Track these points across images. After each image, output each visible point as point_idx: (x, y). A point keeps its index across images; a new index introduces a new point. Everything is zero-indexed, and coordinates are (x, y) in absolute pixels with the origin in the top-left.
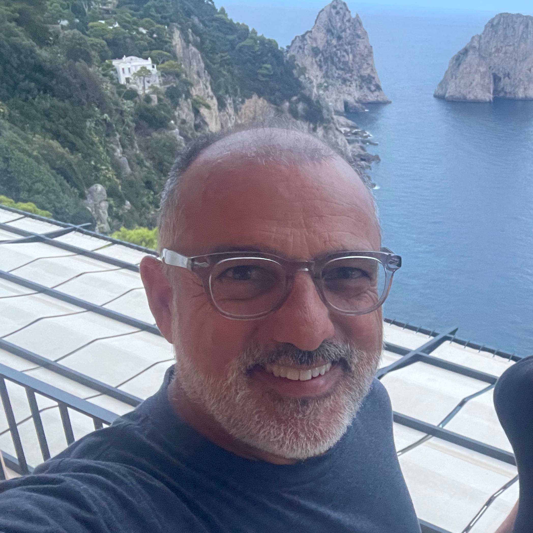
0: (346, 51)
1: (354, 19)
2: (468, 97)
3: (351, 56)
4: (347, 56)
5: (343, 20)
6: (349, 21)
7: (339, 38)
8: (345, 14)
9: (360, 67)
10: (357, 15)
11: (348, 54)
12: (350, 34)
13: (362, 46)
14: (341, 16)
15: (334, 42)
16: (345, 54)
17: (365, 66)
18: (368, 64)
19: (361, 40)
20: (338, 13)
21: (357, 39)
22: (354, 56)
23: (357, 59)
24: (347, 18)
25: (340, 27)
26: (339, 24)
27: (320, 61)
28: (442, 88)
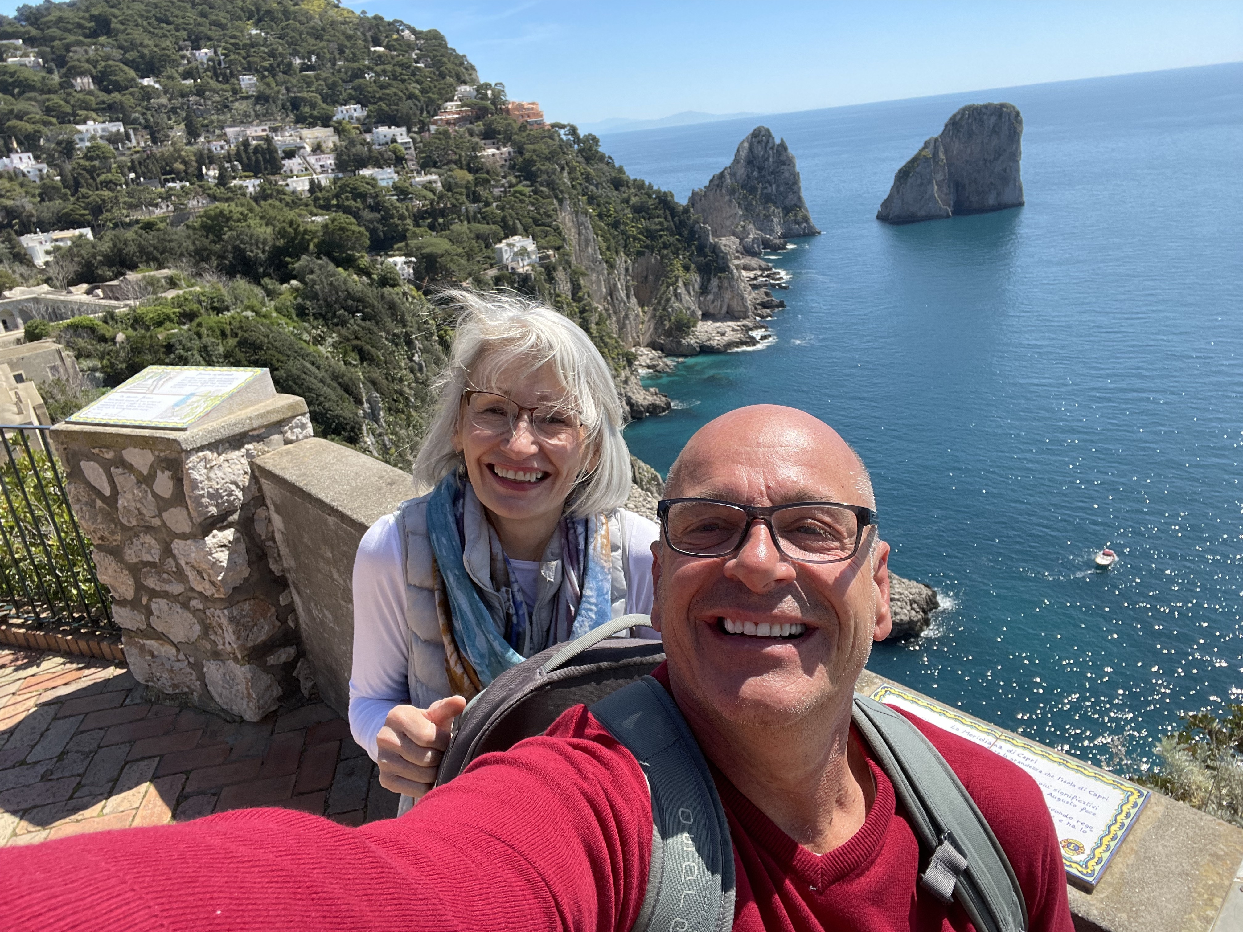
0: (769, 182)
1: (779, 145)
2: (919, 214)
3: (774, 187)
4: (769, 188)
5: (766, 148)
6: (772, 148)
7: (761, 169)
8: (768, 142)
9: (786, 197)
10: (782, 140)
11: (771, 186)
12: (774, 162)
13: (787, 174)
14: (763, 144)
15: (755, 174)
16: (767, 185)
17: (790, 196)
18: (794, 193)
19: (785, 167)
20: (759, 142)
21: (783, 167)
22: (778, 187)
23: (782, 189)
24: (770, 145)
25: (763, 156)
26: (762, 153)
27: (739, 198)
28: (887, 207)
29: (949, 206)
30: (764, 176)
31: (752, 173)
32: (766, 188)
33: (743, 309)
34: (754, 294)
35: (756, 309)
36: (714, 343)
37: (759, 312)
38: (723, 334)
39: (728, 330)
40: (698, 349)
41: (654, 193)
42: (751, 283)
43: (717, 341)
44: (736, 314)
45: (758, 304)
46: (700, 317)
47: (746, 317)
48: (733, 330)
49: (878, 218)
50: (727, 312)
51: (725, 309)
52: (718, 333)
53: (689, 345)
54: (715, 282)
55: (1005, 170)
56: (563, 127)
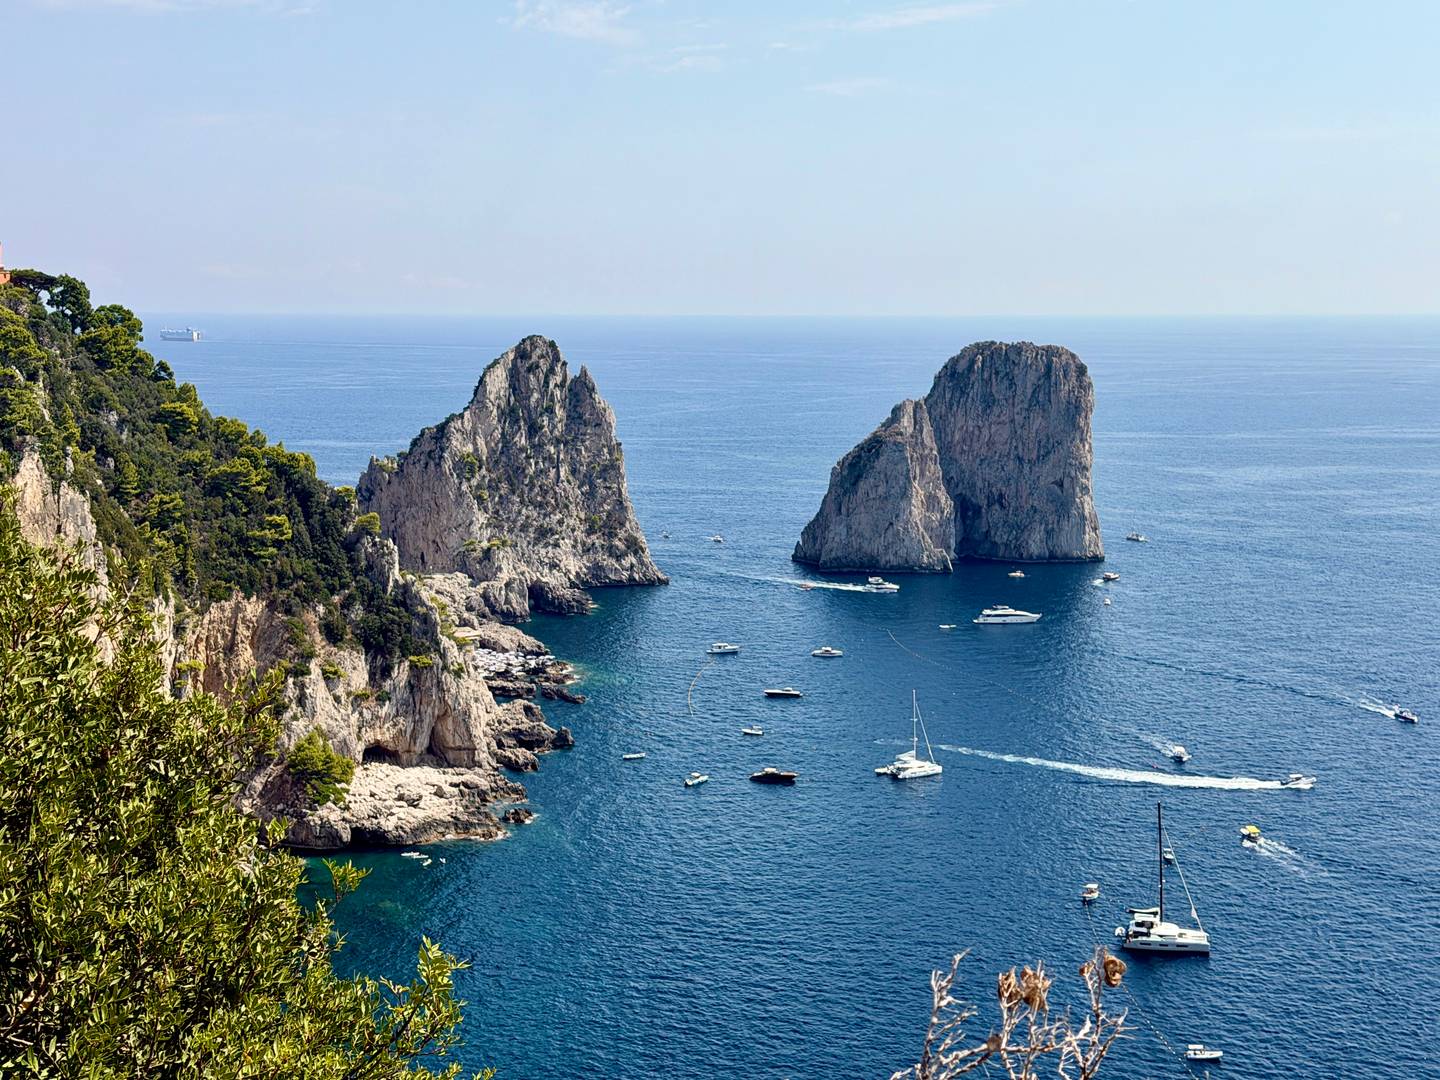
0: (551, 458)
1: (576, 380)
5: (547, 383)
6: (560, 385)
7: (534, 429)
8: (551, 369)
10: (584, 372)
13: (594, 445)
14: (542, 374)
15: (522, 440)
18: (610, 489)
19: (590, 430)
20: (531, 367)
22: (572, 470)
23: (579, 477)
24: (557, 378)
25: (539, 402)
26: (537, 395)
27: (479, 487)
28: (815, 539)
29: (948, 548)
30: (541, 445)
31: (512, 436)
32: (542, 472)
33: (467, 744)
34: (499, 711)
35: (500, 745)
36: (389, 824)
37: (508, 753)
38: (413, 803)
39: (427, 792)
40: (346, 836)
41: (264, 455)
42: (494, 683)
43: (396, 820)
44: (451, 755)
45: (508, 734)
46: (360, 758)
47: (474, 764)
48: (440, 793)
49: (795, 559)
50: (430, 750)
51: (423, 741)
52: (401, 798)
53: (325, 824)
54: (401, 673)
55: (1061, 485)
56: (47, 282)
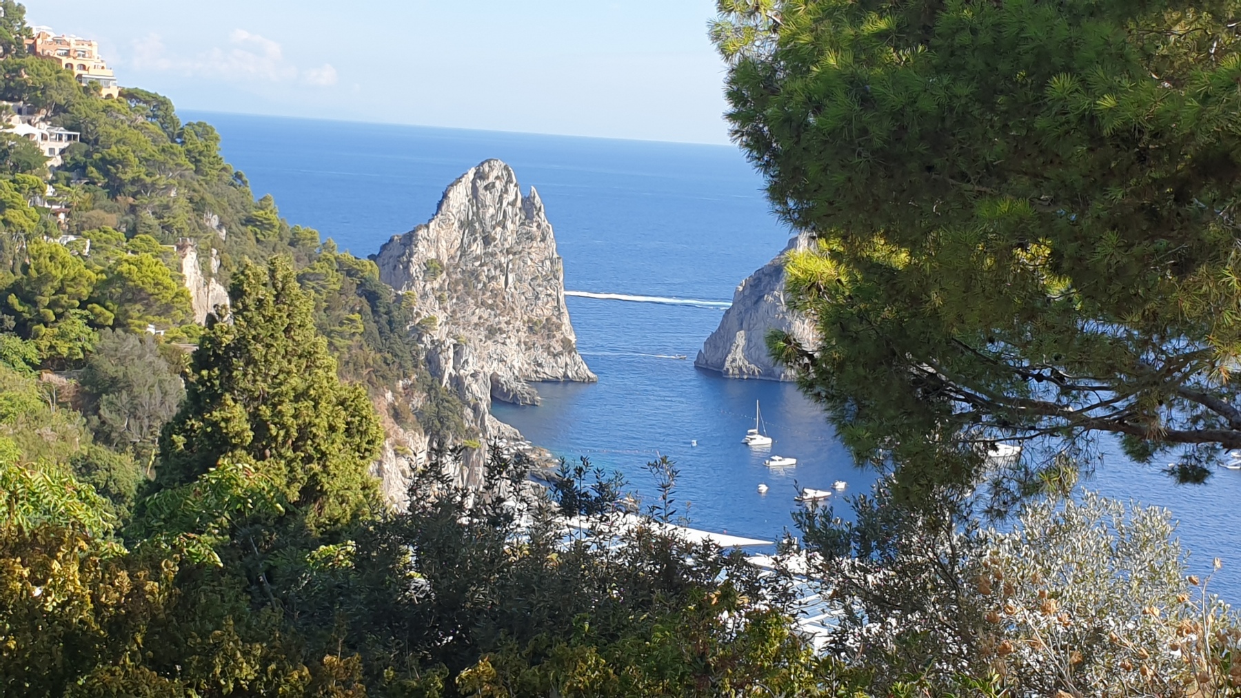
0: (500, 267)
3: (511, 278)
4: (502, 278)
5: (500, 202)
6: (512, 204)
8: (505, 191)
9: (531, 301)
11: (505, 274)
12: (513, 232)
16: (498, 273)
17: (542, 299)
18: (548, 295)
19: (535, 244)
21: (530, 243)
22: (519, 278)
23: (524, 285)
24: (509, 198)
25: (494, 217)
26: (492, 211)
27: (441, 288)
28: (716, 347)
30: (493, 255)
31: (469, 245)
32: (494, 278)
49: (698, 367)
56: (144, 98)
